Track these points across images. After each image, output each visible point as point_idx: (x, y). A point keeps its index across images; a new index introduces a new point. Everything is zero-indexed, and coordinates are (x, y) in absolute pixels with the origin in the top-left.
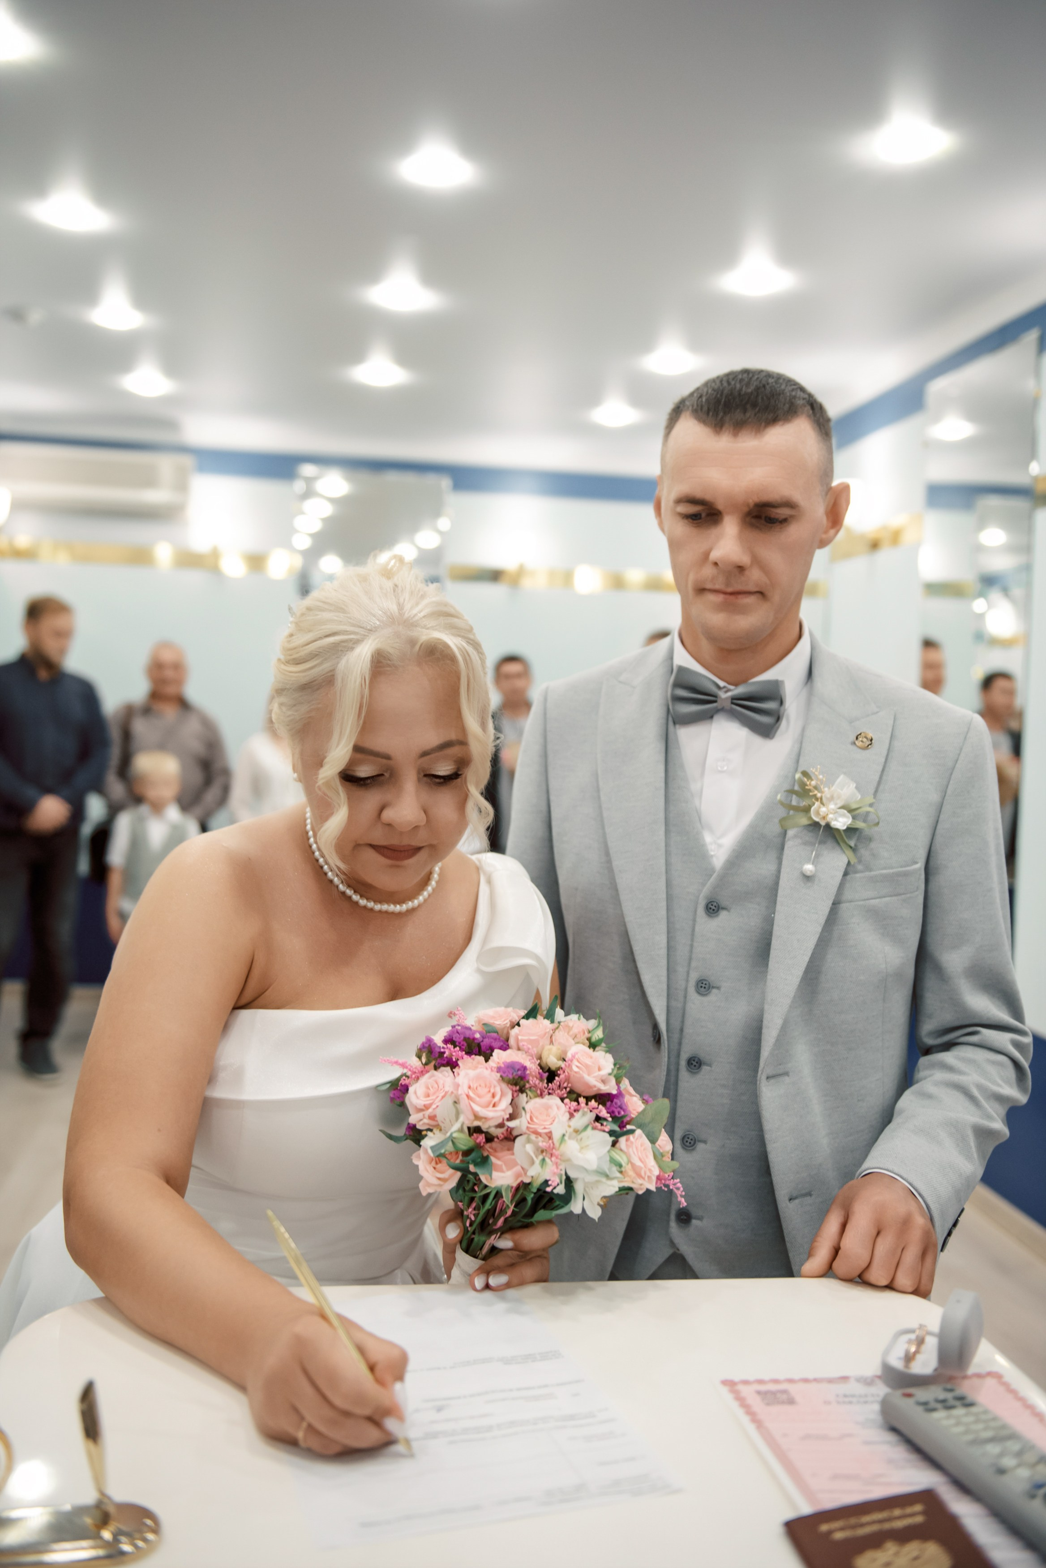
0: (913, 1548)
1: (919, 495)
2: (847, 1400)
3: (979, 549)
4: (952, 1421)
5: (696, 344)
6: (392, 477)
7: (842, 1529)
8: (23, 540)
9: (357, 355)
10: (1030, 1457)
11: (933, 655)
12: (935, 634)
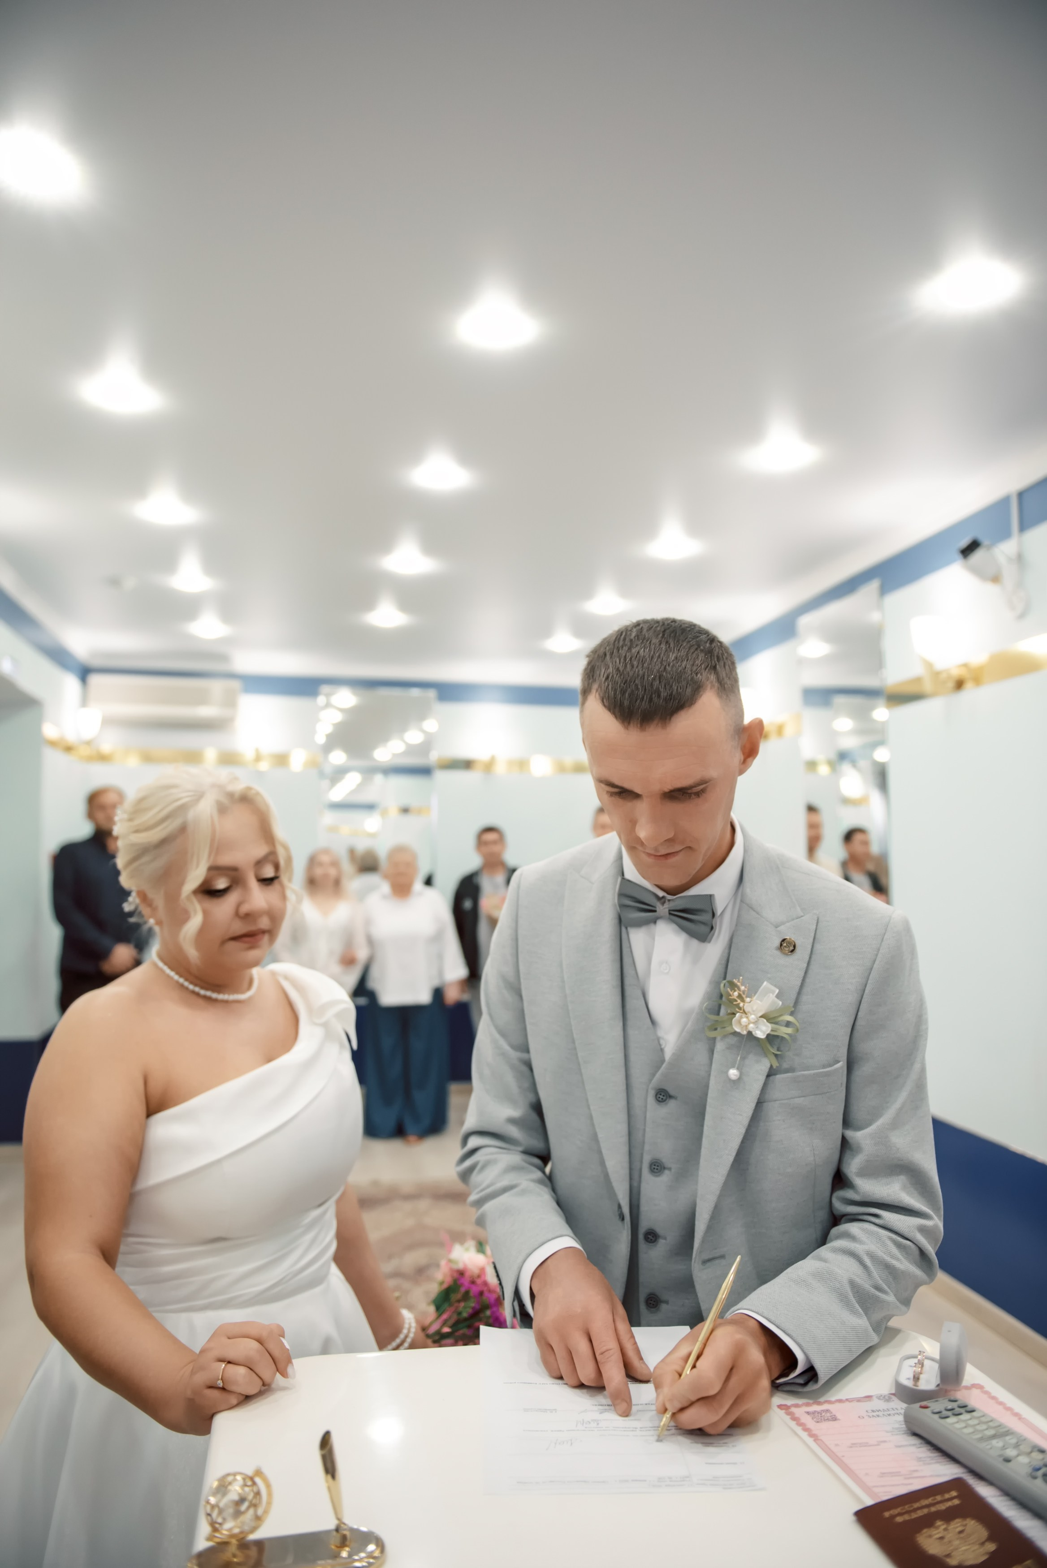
0: (956, 1525)
1: (797, 697)
2: (874, 1414)
3: (834, 734)
4: (962, 1425)
5: (625, 591)
6: (384, 692)
7: (900, 1514)
8: (106, 747)
9: (369, 604)
10: (1024, 1448)
11: (814, 818)
12: (816, 802)
